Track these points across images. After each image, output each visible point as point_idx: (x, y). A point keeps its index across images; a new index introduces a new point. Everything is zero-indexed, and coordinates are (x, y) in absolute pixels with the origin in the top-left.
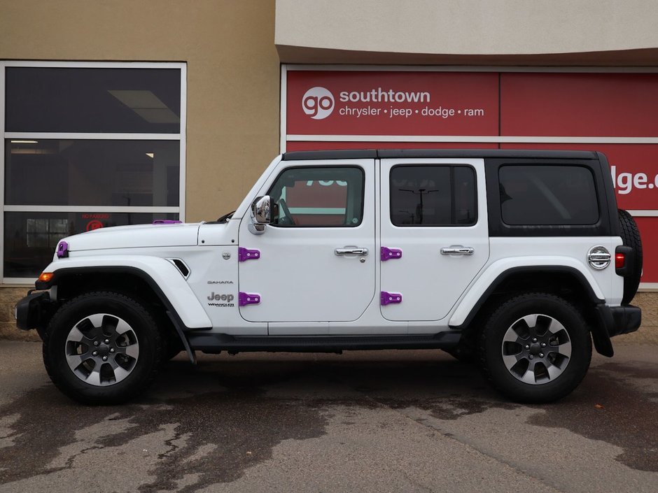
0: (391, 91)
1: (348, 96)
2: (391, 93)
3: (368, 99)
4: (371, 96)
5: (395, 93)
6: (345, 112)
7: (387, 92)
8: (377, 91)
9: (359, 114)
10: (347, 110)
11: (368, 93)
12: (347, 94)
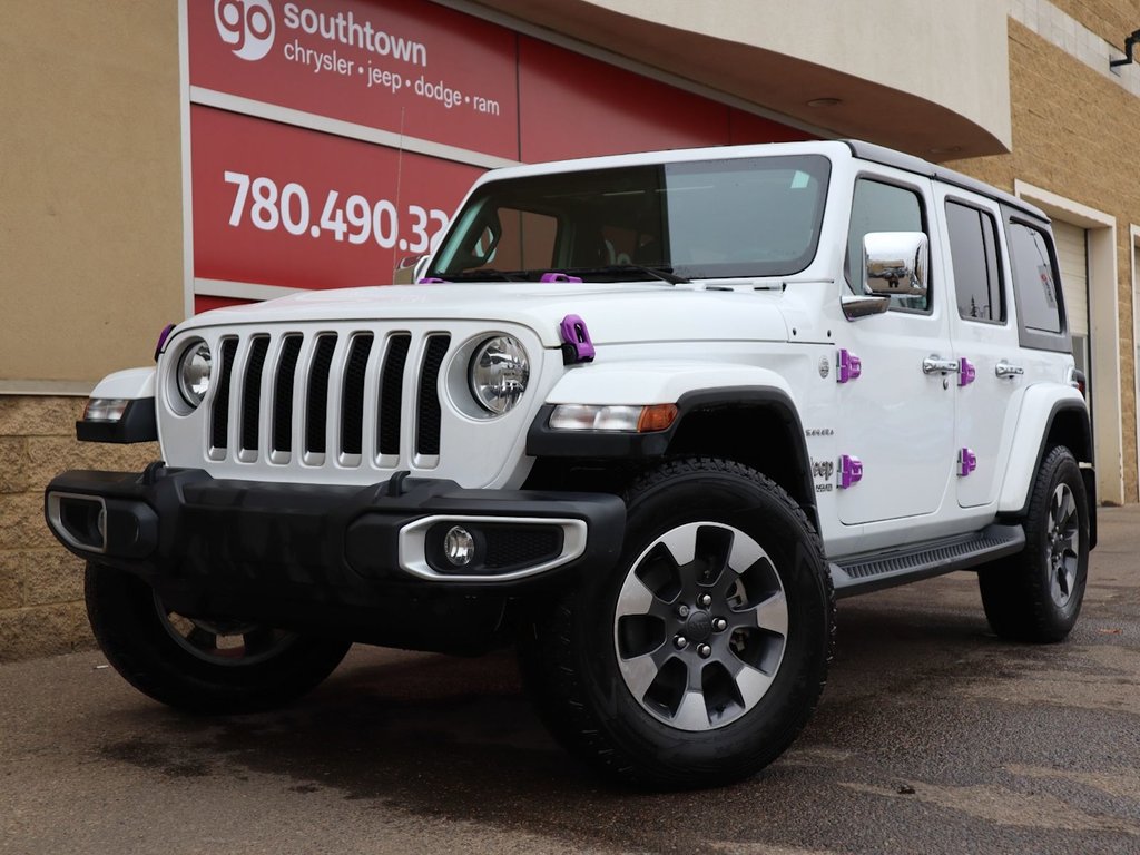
0: (368, 24)
1: (299, 15)
2: (369, 30)
3: (332, 35)
4: (337, 26)
5: (376, 33)
6: (294, 53)
7: (363, 26)
8: (346, 19)
9: (319, 65)
10: (297, 49)
11: (332, 19)
12: (297, 11)
